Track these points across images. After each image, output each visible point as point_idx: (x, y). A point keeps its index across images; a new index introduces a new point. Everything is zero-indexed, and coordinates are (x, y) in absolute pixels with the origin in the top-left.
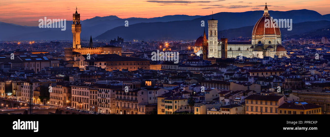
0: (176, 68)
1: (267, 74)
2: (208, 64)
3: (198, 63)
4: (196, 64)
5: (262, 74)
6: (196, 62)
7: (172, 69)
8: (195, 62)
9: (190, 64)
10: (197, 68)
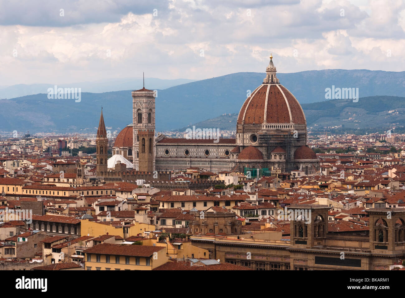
0: (17, 191)
2: (97, 183)
3: (74, 180)
4: (68, 182)
6: (68, 180)
10: (64, 192)
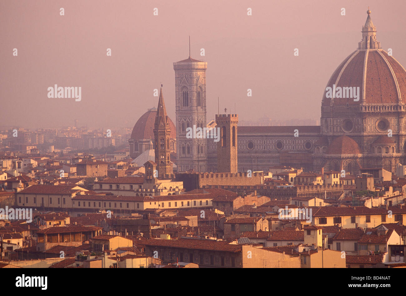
0: (64, 203)
1: (368, 221)
4: (131, 190)
5: (353, 221)
6: (132, 187)
7: (51, 206)
8: (128, 187)
9: (112, 192)
10: (136, 204)
